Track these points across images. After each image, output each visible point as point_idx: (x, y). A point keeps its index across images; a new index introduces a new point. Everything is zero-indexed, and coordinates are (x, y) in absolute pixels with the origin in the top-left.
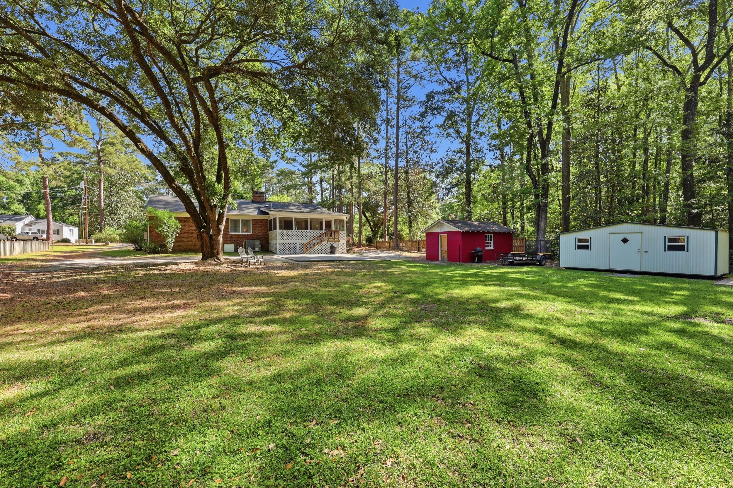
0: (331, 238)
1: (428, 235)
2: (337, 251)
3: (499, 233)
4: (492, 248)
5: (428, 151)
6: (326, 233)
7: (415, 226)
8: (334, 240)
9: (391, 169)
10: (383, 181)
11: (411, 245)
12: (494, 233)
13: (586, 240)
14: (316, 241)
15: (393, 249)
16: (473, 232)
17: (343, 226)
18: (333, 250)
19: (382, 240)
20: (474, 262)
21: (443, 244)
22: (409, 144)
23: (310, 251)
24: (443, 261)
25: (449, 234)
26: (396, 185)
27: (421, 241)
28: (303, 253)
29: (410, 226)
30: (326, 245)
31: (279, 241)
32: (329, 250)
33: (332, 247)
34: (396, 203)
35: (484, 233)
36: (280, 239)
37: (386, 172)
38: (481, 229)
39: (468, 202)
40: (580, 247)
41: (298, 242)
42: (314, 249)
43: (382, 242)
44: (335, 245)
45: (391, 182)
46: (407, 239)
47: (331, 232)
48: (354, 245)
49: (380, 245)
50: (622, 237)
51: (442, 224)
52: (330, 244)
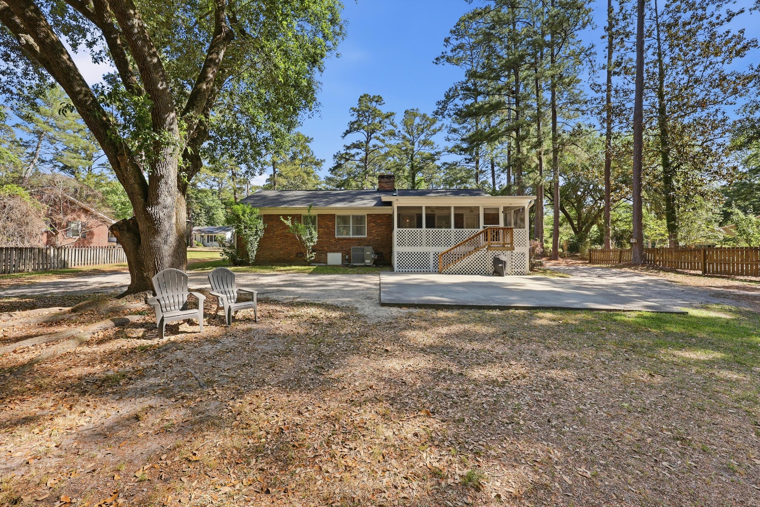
0: (495, 244)
2: (508, 269)
6: (486, 232)
8: (503, 247)
14: (462, 249)
15: (632, 265)
17: (523, 220)
18: (498, 268)
19: (599, 247)
23: (452, 267)
28: (439, 272)
30: (484, 256)
31: (397, 249)
32: (490, 268)
33: (497, 261)
36: (400, 244)
41: (432, 250)
42: (460, 264)
43: (602, 251)
44: (503, 258)
47: (497, 230)
48: (543, 254)
49: (596, 256)
52: (492, 254)
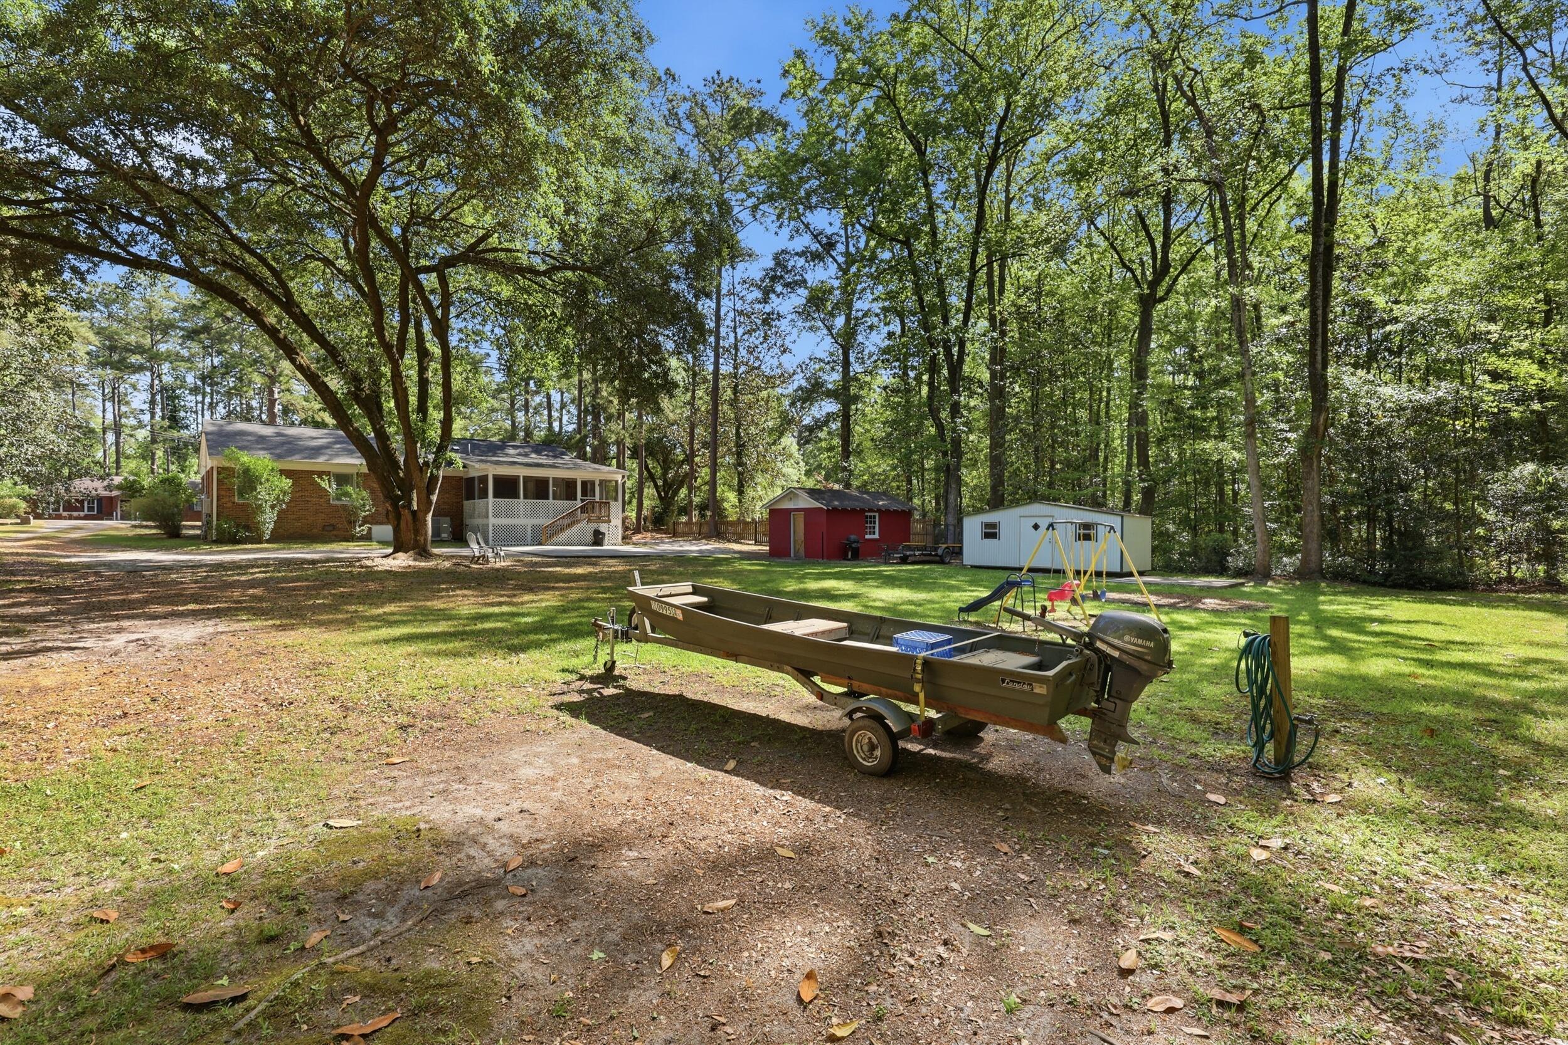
0: (594, 517)
1: (774, 512)
2: (606, 541)
3: (888, 511)
4: (876, 536)
5: (776, 350)
6: (584, 506)
7: (750, 493)
8: (599, 520)
9: (705, 380)
10: (688, 403)
11: (742, 530)
12: (879, 511)
13: (993, 526)
14: (566, 522)
15: (708, 537)
16: (844, 510)
17: (616, 493)
18: (598, 538)
19: (684, 519)
20: (845, 558)
21: (798, 529)
22: (740, 331)
23: (555, 539)
24: (797, 557)
25: (807, 511)
26: (714, 412)
27: (761, 522)
28: (540, 544)
29: (740, 492)
30: (584, 528)
31: (492, 521)
32: (590, 538)
33: (597, 533)
34: (712, 445)
35: (863, 511)
36: (496, 516)
37: (695, 384)
38: (858, 505)
39: (846, 454)
40: (988, 536)
41: (529, 522)
42: (562, 536)
43: (685, 523)
44: (602, 530)
45: (703, 406)
46: (733, 518)
47: (593, 503)
49: (680, 529)
50: (1033, 521)
51: (796, 495)
52: (592, 526)
